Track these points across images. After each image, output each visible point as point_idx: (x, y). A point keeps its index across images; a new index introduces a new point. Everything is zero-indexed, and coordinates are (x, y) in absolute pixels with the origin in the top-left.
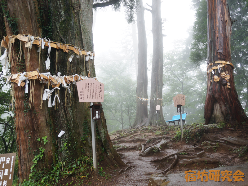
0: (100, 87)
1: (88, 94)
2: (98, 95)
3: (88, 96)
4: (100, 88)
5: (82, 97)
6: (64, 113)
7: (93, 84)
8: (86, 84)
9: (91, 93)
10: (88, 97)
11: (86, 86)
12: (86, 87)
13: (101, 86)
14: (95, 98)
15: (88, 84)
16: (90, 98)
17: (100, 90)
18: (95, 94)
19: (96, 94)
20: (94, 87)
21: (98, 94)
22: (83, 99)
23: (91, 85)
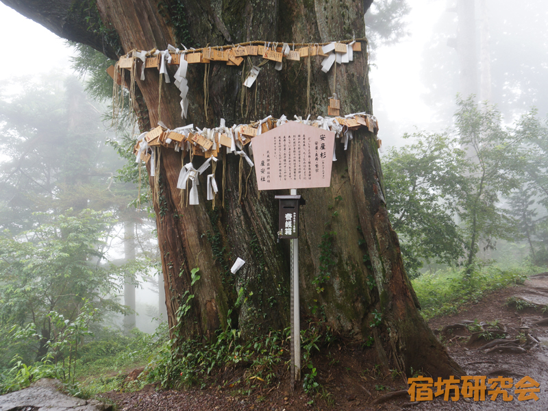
0: (320, 142)
1: (283, 165)
2: (313, 168)
3: (283, 172)
4: (319, 146)
5: (265, 175)
6: (242, 218)
7: (297, 138)
8: (277, 139)
9: (292, 162)
10: (283, 175)
11: (277, 145)
12: (278, 148)
13: (322, 138)
14: (303, 176)
15: (282, 139)
16: (287, 177)
17: (320, 151)
18: (302, 165)
19: (307, 164)
20: (302, 144)
21: (314, 162)
22: (269, 181)
23: (292, 141)
